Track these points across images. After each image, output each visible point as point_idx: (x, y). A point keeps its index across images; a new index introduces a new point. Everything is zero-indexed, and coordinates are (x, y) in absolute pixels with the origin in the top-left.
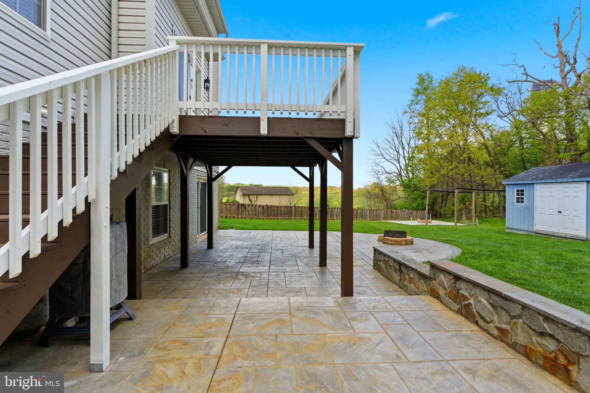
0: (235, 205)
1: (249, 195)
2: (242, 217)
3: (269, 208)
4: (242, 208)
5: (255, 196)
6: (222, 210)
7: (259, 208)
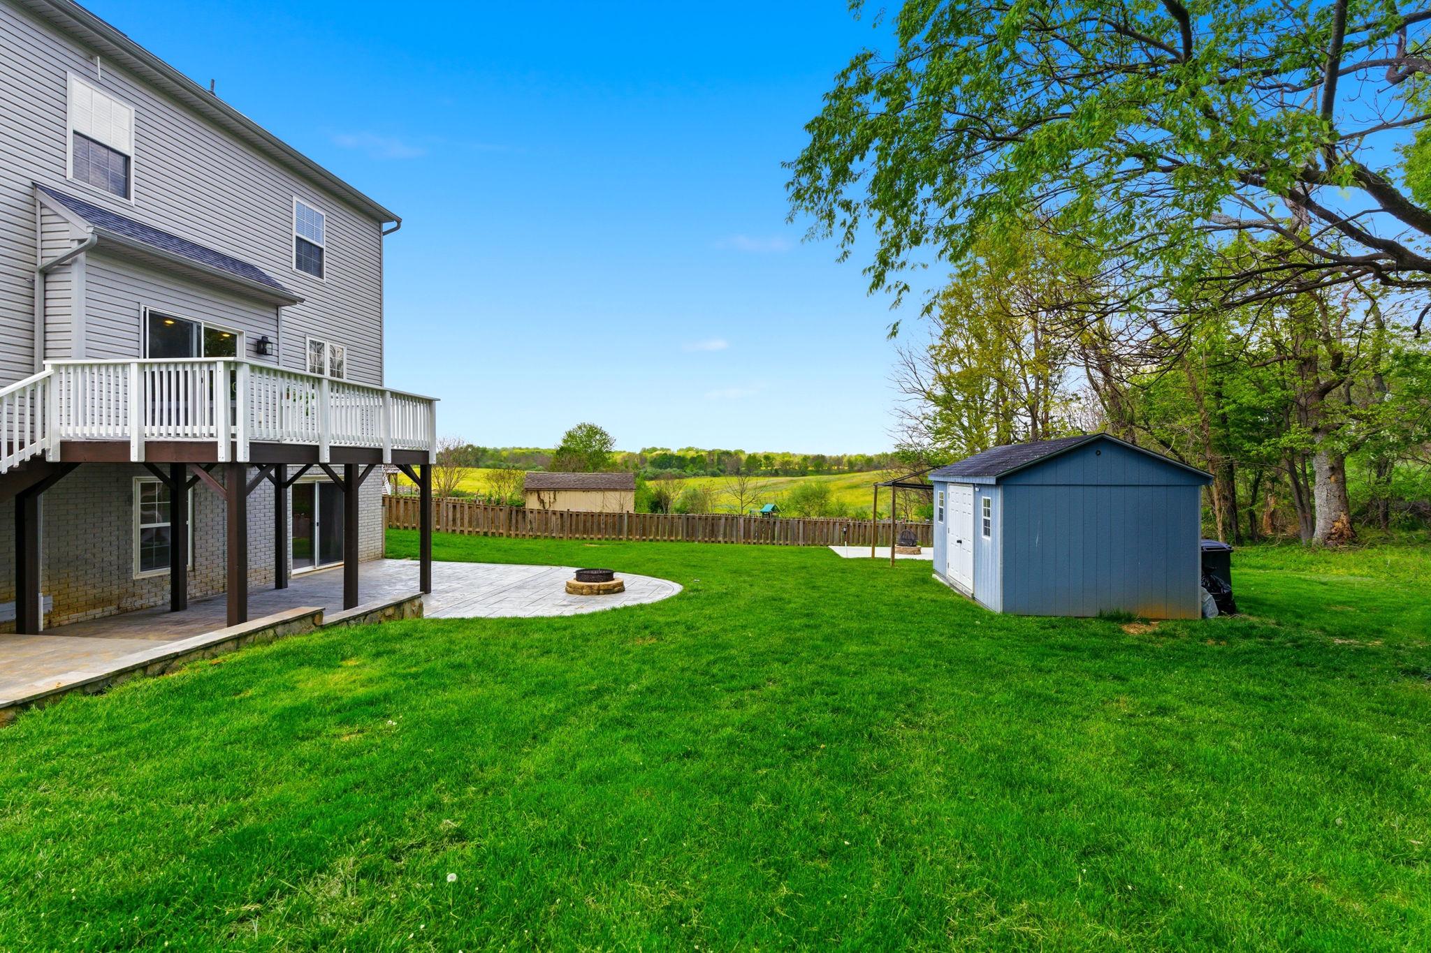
0: (503, 511)
1: (538, 491)
2: (517, 535)
3: (574, 517)
4: (517, 515)
5: (552, 493)
6: (477, 520)
7: (554, 518)
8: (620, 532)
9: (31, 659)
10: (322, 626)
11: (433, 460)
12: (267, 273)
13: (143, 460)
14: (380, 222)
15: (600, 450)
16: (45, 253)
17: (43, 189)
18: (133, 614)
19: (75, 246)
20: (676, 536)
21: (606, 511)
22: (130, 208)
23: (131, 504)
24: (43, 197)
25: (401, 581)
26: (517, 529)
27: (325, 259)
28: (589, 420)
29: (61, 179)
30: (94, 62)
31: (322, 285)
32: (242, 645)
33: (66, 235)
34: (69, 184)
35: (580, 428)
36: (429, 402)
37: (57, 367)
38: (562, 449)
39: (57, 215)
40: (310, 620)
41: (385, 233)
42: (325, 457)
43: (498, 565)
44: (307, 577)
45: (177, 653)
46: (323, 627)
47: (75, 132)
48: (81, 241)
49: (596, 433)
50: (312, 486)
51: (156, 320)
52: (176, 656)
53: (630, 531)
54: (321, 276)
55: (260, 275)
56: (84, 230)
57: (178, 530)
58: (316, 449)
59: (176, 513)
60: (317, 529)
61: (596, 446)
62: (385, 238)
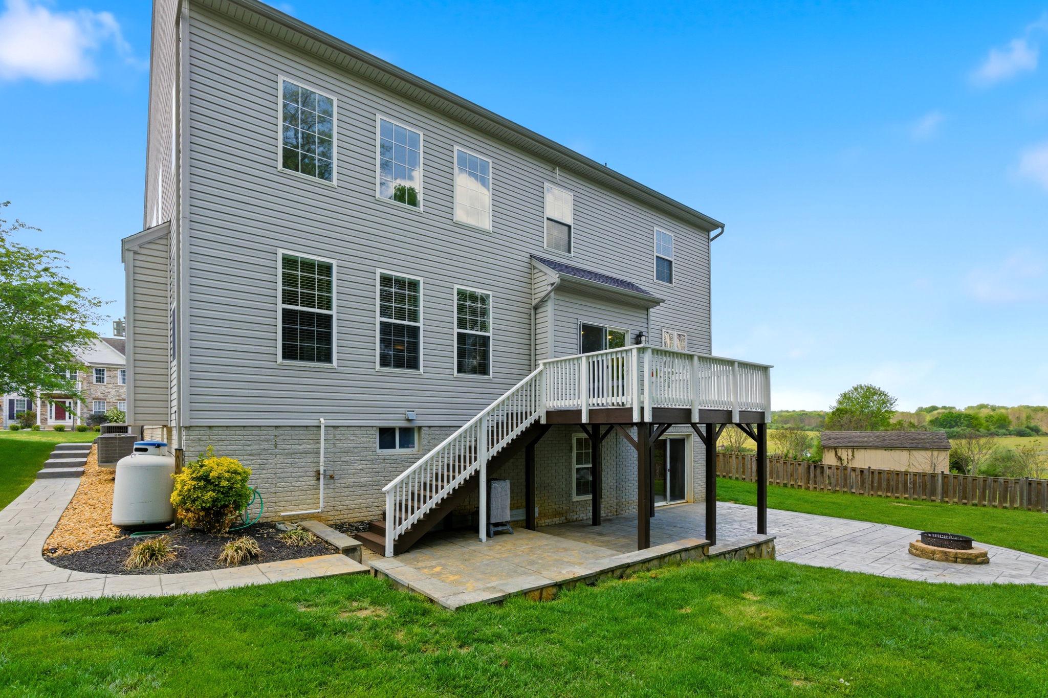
0: (802, 466)
1: (836, 448)
3: (876, 476)
4: (815, 470)
5: (850, 451)
6: (778, 472)
7: (853, 474)
8: (933, 493)
9: (540, 547)
10: (708, 556)
11: (768, 420)
12: (640, 286)
13: (588, 422)
14: (708, 231)
15: (879, 409)
16: (536, 296)
17: (535, 258)
18: (573, 524)
19: (549, 288)
20: (1012, 502)
21: (913, 470)
22: (570, 259)
23: (572, 452)
24: (536, 263)
25: (735, 521)
26: (815, 482)
27: (673, 269)
28: (865, 382)
29: (541, 249)
30: (555, 172)
31: (671, 289)
32: (662, 563)
33: (545, 283)
34: (546, 251)
35: (856, 389)
36: (765, 369)
37: (545, 364)
38: (838, 410)
39: (541, 271)
40: (700, 550)
41: (712, 240)
42: (696, 418)
43: (816, 516)
44: (663, 510)
45: (629, 564)
46: (710, 558)
47: (548, 219)
48: (552, 284)
49: (875, 393)
50: (665, 441)
51: (586, 328)
52: (628, 566)
53: (945, 493)
54: (671, 283)
55: (638, 289)
56: (553, 277)
57: (596, 471)
58: (689, 412)
59: (596, 459)
60: (668, 473)
61: (873, 406)
62: (712, 243)
